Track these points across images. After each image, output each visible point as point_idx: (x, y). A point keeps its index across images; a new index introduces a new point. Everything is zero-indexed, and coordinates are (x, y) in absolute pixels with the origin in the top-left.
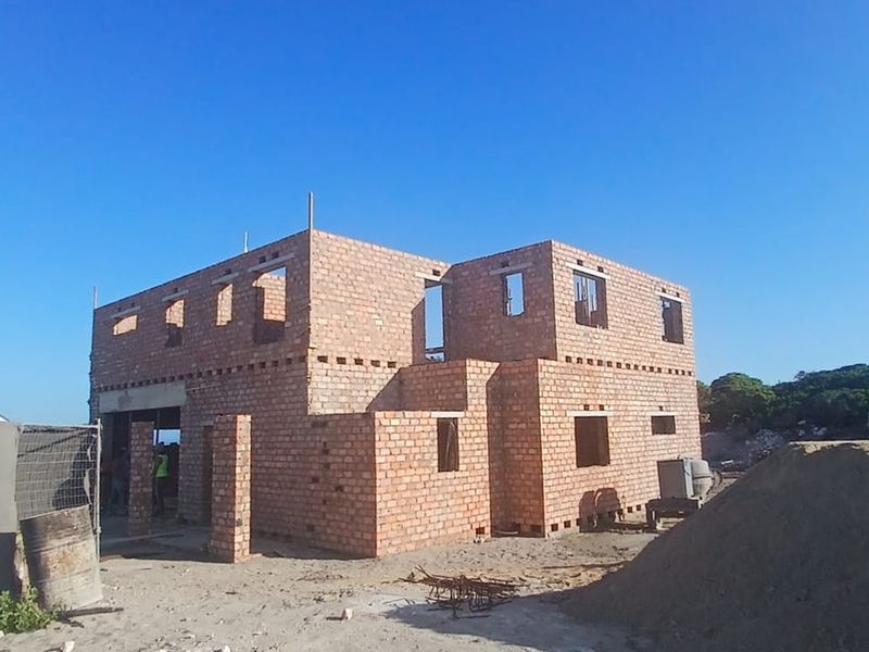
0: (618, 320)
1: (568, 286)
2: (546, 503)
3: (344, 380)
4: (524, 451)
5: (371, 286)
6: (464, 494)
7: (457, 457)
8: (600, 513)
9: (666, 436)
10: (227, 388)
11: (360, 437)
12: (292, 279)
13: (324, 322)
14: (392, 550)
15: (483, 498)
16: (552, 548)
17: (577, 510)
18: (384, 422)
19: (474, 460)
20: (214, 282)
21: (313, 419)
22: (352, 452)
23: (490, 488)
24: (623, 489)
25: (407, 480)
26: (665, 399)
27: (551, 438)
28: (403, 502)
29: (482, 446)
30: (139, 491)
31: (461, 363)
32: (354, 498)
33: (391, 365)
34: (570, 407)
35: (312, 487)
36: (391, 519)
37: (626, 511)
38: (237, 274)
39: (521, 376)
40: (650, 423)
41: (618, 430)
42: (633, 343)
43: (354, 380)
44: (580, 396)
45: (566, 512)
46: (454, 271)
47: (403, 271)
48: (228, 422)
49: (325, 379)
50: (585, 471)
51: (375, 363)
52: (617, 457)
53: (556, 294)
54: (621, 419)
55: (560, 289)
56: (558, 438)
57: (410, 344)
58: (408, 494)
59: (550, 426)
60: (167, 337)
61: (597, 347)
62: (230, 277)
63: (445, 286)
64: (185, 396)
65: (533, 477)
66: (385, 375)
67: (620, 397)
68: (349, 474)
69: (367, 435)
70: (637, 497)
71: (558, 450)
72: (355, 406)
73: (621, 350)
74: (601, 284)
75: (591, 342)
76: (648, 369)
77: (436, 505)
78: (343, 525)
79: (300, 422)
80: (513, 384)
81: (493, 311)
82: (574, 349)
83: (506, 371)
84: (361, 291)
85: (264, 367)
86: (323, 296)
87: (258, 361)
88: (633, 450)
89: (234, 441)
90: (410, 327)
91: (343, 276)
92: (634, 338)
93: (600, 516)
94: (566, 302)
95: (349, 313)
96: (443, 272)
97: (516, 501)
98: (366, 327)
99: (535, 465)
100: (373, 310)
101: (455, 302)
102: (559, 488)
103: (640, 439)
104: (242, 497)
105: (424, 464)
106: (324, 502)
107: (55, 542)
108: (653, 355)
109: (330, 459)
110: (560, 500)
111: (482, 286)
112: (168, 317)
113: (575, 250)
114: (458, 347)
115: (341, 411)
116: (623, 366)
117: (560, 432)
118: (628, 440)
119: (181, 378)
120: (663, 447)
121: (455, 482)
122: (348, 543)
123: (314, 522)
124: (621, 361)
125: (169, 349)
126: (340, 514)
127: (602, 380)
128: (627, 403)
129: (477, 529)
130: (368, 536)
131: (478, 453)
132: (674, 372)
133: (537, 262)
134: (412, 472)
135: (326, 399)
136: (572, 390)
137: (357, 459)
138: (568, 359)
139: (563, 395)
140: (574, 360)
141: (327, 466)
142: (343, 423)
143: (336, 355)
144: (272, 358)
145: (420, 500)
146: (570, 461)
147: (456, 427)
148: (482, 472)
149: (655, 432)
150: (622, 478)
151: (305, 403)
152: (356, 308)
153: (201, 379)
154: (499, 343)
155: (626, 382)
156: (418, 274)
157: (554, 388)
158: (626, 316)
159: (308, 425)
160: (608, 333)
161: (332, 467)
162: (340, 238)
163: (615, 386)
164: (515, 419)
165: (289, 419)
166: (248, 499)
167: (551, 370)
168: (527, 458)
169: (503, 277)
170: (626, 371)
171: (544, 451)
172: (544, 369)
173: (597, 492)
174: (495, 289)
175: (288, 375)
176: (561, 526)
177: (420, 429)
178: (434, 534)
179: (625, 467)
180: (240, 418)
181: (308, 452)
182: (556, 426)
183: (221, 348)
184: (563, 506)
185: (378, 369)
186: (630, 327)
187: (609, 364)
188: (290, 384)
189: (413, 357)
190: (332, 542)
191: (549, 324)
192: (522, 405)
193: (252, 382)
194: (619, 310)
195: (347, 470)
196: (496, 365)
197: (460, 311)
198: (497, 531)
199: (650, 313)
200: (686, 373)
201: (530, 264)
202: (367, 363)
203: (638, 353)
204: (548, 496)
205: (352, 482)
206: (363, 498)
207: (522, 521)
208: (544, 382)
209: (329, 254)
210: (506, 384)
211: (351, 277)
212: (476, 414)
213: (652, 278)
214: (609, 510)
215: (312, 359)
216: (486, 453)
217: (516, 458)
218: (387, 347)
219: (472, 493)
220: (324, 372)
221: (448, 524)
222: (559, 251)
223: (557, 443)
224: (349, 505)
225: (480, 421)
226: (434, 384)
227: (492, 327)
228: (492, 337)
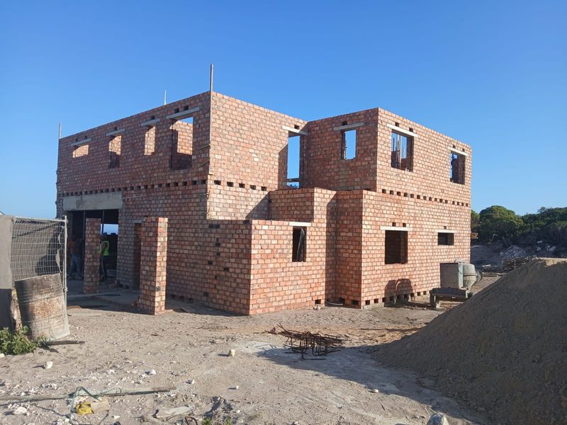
0: (421, 166)
1: (388, 141)
2: (363, 286)
3: (232, 197)
4: (350, 251)
5: (252, 134)
6: (309, 277)
7: (305, 253)
8: (398, 295)
9: (447, 247)
10: (151, 198)
11: (242, 236)
12: (197, 126)
13: (219, 157)
14: (259, 311)
16: (366, 316)
17: (383, 292)
18: (258, 227)
19: (316, 255)
20: (142, 125)
21: (210, 222)
22: (236, 246)
23: (326, 274)
24: (415, 280)
25: (271, 266)
26: (448, 222)
27: (369, 244)
28: (268, 280)
29: (322, 246)
30: (91, 264)
31: (310, 190)
32: (236, 276)
33: (264, 189)
34: (383, 224)
35: (208, 267)
36: (260, 291)
37: (416, 294)
38: (159, 120)
39: (351, 201)
40: (437, 237)
41: (414, 240)
42: (429, 182)
43: (238, 198)
44: (391, 216)
45: (376, 293)
46: (309, 127)
47: (275, 125)
48: (152, 222)
49: (219, 196)
50: (390, 266)
51: (253, 187)
52: (413, 258)
53: (379, 146)
54: (417, 233)
55: (382, 143)
56: (373, 243)
57: (276, 175)
58: (271, 275)
59: (369, 236)
60: (110, 161)
61: (404, 184)
62: (154, 121)
63: (302, 137)
64: (122, 202)
65: (355, 269)
66: (259, 196)
67: (417, 219)
68: (233, 260)
69: (246, 235)
70: (425, 286)
71: (373, 252)
72: (238, 215)
73: (421, 187)
74: (410, 140)
75: (401, 180)
76: (438, 200)
77: (290, 283)
78: (228, 293)
79: (201, 223)
80: (345, 206)
81: (334, 156)
82: (388, 184)
83: (340, 197)
84: (245, 137)
85: (177, 185)
86: (218, 139)
87: (173, 181)
88: (424, 254)
89: (156, 235)
90: (277, 164)
91: (233, 125)
92: (431, 179)
93: (399, 297)
94: (385, 152)
96: (302, 126)
97: (342, 284)
98: (248, 162)
99: (357, 260)
100: (252, 151)
101: (308, 149)
102: (372, 277)
103: (429, 247)
104: (160, 272)
105: (284, 256)
106: (216, 277)
107: (39, 297)
108: (443, 191)
109: (221, 250)
110: (372, 285)
111: (327, 138)
112: (110, 147)
113: (394, 115)
114: (310, 179)
115: (229, 218)
116: (422, 198)
117: (375, 240)
118: (421, 247)
119: (119, 189)
120: (445, 253)
121: (304, 269)
122: (231, 306)
123: (208, 291)
124: (420, 194)
125: (111, 170)
126: (226, 286)
127: (406, 206)
128: (422, 223)
129: (316, 301)
131: (319, 251)
132: (456, 203)
133: (367, 122)
134: (275, 261)
135: (219, 210)
136: (385, 212)
137: (239, 251)
138: (384, 191)
139: (379, 215)
140: (388, 192)
141: (219, 254)
142: (231, 226)
143: (227, 180)
144: (183, 180)
145: (279, 280)
146: (380, 260)
147: (306, 233)
148: (320, 263)
149: (440, 243)
150: (415, 273)
151: (205, 213)
152: (241, 148)
153: (133, 192)
154: (337, 177)
155: (422, 208)
156: (284, 127)
157: (373, 210)
158: (426, 164)
159: (207, 226)
160: (413, 174)
161: (222, 255)
162: (231, 99)
164: (346, 230)
165: (194, 222)
166: (165, 273)
167: (372, 198)
168: (352, 256)
169: (343, 132)
170: (423, 201)
171: (363, 252)
172: (367, 197)
173: (399, 280)
174: (337, 140)
175: (193, 192)
176: (372, 302)
177: (282, 233)
178: (287, 302)
179: (418, 265)
180: (161, 219)
181: (206, 244)
182: (373, 236)
183: (147, 171)
184: (374, 289)
185: (255, 191)
186: (429, 171)
187: (412, 196)
188: (195, 198)
189: (279, 185)
190: (220, 304)
191: (372, 166)
192: (350, 220)
193: (169, 195)
194: (421, 159)
195: (232, 258)
196: (334, 192)
197: (312, 155)
198: (330, 302)
199: (443, 162)
200: (465, 205)
201: (362, 124)
202: (247, 187)
203: (432, 189)
204: (365, 282)
205: (236, 266)
206: (242, 276)
207: (346, 297)
208: (366, 205)
209: (224, 110)
210: (341, 206)
211: (239, 127)
212: (319, 225)
213: (446, 137)
214: (405, 293)
215: (210, 182)
216: (324, 250)
217: (344, 255)
218: (261, 177)
219: (314, 276)
220: (218, 191)
221: (297, 296)
222: (384, 115)
223: (373, 248)
224: (233, 281)
225: (322, 230)
226: (292, 203)
227: (333, 167)
228: (333, 173)
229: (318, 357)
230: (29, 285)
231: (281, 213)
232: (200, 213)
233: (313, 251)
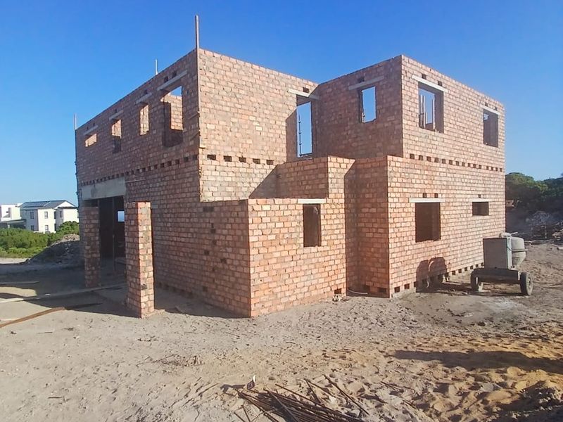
0: (452, 126)
1: (414, 96)
2: (391, 271)
3: (231, 174)
4: (374, 230)
5: (252, 99)
6: (325, 264)
7: (320, 236)
8: (431, 277)
9: (481, 217)
10: (149, 182)
11: (237, 220)
12: (186, 93)
13: (212, 127)
14: (265, 311)
15: (340, 267)
17: (415, 275)
18: (257, 208)
19: (333, 237)
20: (137, 102)
21: (204, 205)
22: (232, 232)
23: (346, 258)
24: (450, 258)
25: (277, 255)
26: (483, 189)
27: (396, 220)
28: (274, 272)
29: (340, 226)
31: (323, 159)
32: (234, 269)
34: (412, 195)
35: (205, 258)
36: (264, 287)
37: (451, 274)
38: (151, 94)
39: (373, 170)
40: (471, 208)
41: (448, 213)
42: (462, 144)
43: (239, 175)
44: (420, 186)
45: (406, 277)
46: (319, 90)
47: (279, 88)
48: (133, 208)
49: (214, 173)
50: (422, 245)
51: (257, 161)
52: (446, 233)
53: (404, 102)
54: (451, 204)
55: (407, 98)
56: (401, 220)
57: (284, 146)
58: (278, 266)
59: (395, 211)
60: (114, 146)
61: (435, 147)
62: (147, 96)
63: (313, 102)
64: (125, 189)
65: (381, 251)
66: (264, 171)
67: (450, 187)
68: (230, 250)
69: (242, 218)
70: (459, 263)
71: (401, 230)
72: (240, 194)
73: (453, 151)
74: (439, 96)
75: (430, 143)
76: (472, 166)
77: (302, 273)
78: (227, 289)
79: (195, 207)
80: (367, 176)
81: (350, 119)
82: (417, 148)
83: (360, 166)
84: (243, 102)
85: (171, 165)
86: (210, 106)
87: (167, 160)
88: (458, 228)
89: (137, 223)
90: (284, 133)
91: (228, 89)
92: (463, 141)
93: (432, 279)
94: (412, 109)
95: (234, 120)
96: (311, 89)
97: (366, 269)
98: (248, 132)
99: (383, 241)
100: (254, 119)
102: (402, 259)
103: (464, 219)
105: (292, 241)
106: (213, 270)
108: (476, 155)
110: (402, 269)
111: (342, 100)
112: (113, 132)
113: (420, 65)
114: (325, 145)
115: (229, 199)
116: (454, 163)
117: (404, 215)
118: (455, 220)
119: (122, 175)
120: (480, 225)
121: (318, 255)
122: (230, 304)
123: (207, 285)
124: (453, 159)
125: (114, 155)
126: (224, 280)
127: (438, 174)
128: (455, 192)
129: (335, 291)
130: (245, 300)
131: (337, 232)
132: (490, 168)
133: (388, 76)
134: (282, 248)
135: (216, 189)
136: (414, 181)
137: (236, 238)
138: (412, 156)
139: (407, 186)
140: (416, 157)
141: (214, 242)
142: (225, 209)
143: (223, 154)
144: (175, 158)
145: (288, 271)
146: (410, 238)
147: (319, 211)
148: (340, 247)
149: (474, 214)
150: (449, 249)
151: (198, 192)
152: (239, 116)
155: (455, 175)
156: (290, 90)
157: (400, 180)
158: (458, 123)
159: (201, 210)
160: (444, 136)
161: (219, 243)
162: (224, 57)
163: (446, 179)
164: (368, 205)
165: (188, 205)
166: (151, 268)
167: (398, 164)
168: (377, 235)
169: (359, 91)
170: (456, 167)
171: (391, 231)
172: (393, 164)
173: (431, 260)
174: (353, 101)
175: (186, 170)
176: (402, 288)
177: (289, 213)
178: (300, 296)
179: (452, 241)
181: (202, 231)
182: (401, 210)
183: (144, 152)
184: (404, 273)
185: (259, 166)
186: (461, 132)
187: (444, 161)
188: (188, 178)
189: (287, 156)
190: (219, 302)
191: (397, 127)
192: (373, 194)
193: (164, 177)
194: (453, 118)
195: (228, 247)
196: (352, 161)
197: (325, 121)
198: (351, 291)
199: (476, 122)
200: (499, 170)
201: (382, 78)
202: (250, 161)
203: (465, 153)
204: (393, 265)
205: (232, 256)
206: (240, 269)
207: (371, 284)
208: (392, 174)
209: (215, 71)
210: (361, 176)
211: (235, 91)
212: (336, 201)
213: (478, 94)
214: (438, 274)
215: (202, 157)
216: (343, 231)
217: (368, 235)
218: (266, 148)
219: (332, 263)
220: (213, 168)
221: (312, 288)
222: (408, 65)
223: (401, 223)
224: (231, 274)
225: (340, 207)
226: (303, 177)
227: (349, 132)
228: (350, 140)
231: (290, 189)
232: (194, 194)
233: (330, 232)
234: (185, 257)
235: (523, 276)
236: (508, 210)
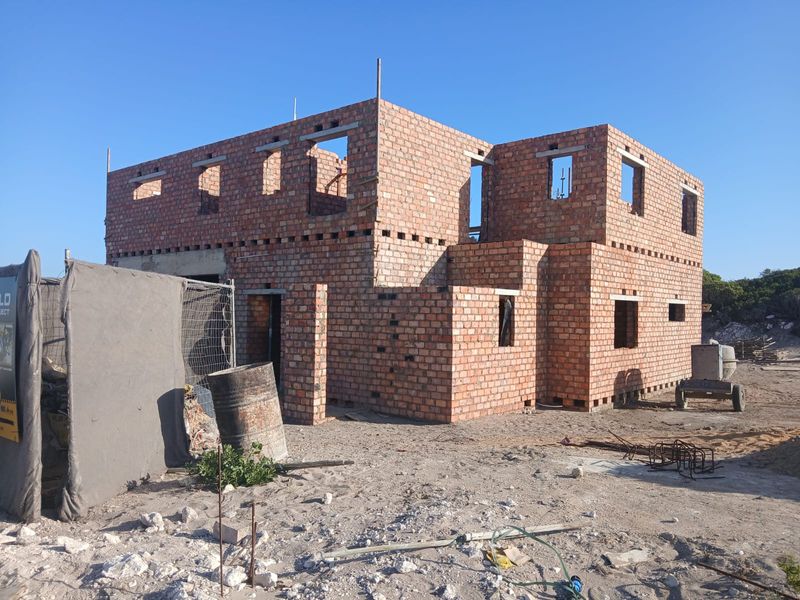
0: (652, 208)
1: (618, 172)
2: (591, 380)
3: (404, 255)
4: (571, 330)
5: (427, 162)
6: (517, 368)
7: (513, 334)
8: (628, 392)
9: (677, 323)
10: (275, 258)
11: (435, 310)
12: (355, 150)
13: (389, 196)
14: (463, 417)
15: (531, 373)
17: (613, 387)
18: (460, 297)
19: (525, 336)
20: (258, 149)
21: (380, 291)
22: (426, 324)
23: (537, 363)
24: (646, 371)
25: (475, 352)
26: (680, 288)
27: (597, 319)
28: (472, 373)
29: (532, 324)
31: (517, 243)
32: (426, 368)
34: (612, 291)
35: (378, 356)
36: (462, 388)
37: (646, 390)
38: (287, 142)
39: (571, 259)
40: (668, 310)
41: (645, 315)
42: (661, 232)
43: (411, 256)
44: (623, 281)
45: (604, 389)
46: (497, 152)
47: (455, 149)
48: (304, 290)
49: (388, 253)
50: (620, 351)
51: (428, 240)
52: (643, 340)
53: (608, 179)
54: (648, 305)
55: (611, 174)
56: (602, 319)
57: (456, 222)
58: (475, 366)
59: (597, 308)
60: (199, 204)
61: (635, 234)
62: (278, 144)
63: (485, 166)
64: (224, 265)
65: (579, 355)
66: (435, 252)
67: (648, 284)
68: (421, 345)
69: (442, 308)
70: (655, 379)
71: (602, 331)
72: (411, 280)
73: (652, 239)
74: (639, 171)
75: (631, 229)
76: (670, 258)
77: (496, 377)
79: (365, 293)
80: (563, 265)
81: (537, 194)
82: (618, 234)
83: (555, 253)
84: (419, 166)
85: (321, 238)
86: (387, 169)
87: (314, 232)
88: (655, 334)
89: (313, 309)
90: (457, 206)
91: (405, 149)
92: (662, 227)
93: (628, 394)
94: (615, 188)
95: (409, 188)
96: (487, 152)
97: (559, 377)
98: (422, 203)
99: (582, 343)
100: (428, 187)
101: (495, 184)
102: (601, 367)
103: (660, 324)
104: (320, 363)
105: (489, 338)
106: (392, 370)
107: (253, 398)
108: (674, 245)
109: (398, 330)
110: (601, 378)
111: (526, 168)
112: (200, 184)
113: (624, 135)
116: (653, 254)
117: (604, 313)
118: (652, 325)
119: (220, 246)
120: (676, 333)
121: (511, 356)
122: (419, 410)
123: (379, 389)
124: (651, 249)
125: (202, 217)
126: (411, 382)
127: (637, 266)
128: (653, 289)
129: (525, 402)
130: (442, 404)
131: (529, 330)
132: (687, 262)
133: (591, 145)
134: (479, 345)
135: (388, 273)
136: (614, 274)
137: (432, 331)
139: (608, 279)
140: (618, 246)
141: (396, 336)
142: (415, 296)
143: (397, 230)
144: (331, 230)
145: (485, 372)
146: (609, 342)
147: (513, 304)
148: (531, 348)
149: (671, 318)
150: (645, 360)
151: (370, 276)
152: (414, 183)
153: (243, 248)
154: (541, 225)
155: (653, 269)
156: (466, 153)
157: (602, 272)
158: (657, 206)
159: (375, 297)
160: (644, 221)
161: (400, 337)
162: (403, 110)
163: (645, 273)
164: (564, 300)
165: (352, 291)
166: (324, 365)
167: (601, 253)
168: (574, 337)
169: (549, 159)
170: (654, 259)
171: (592, 331)
172: (596, 252)
173: (629, 371)
174: (541, 171)
175: (349, 247)
176: (601, 402)
177: (487, 304)
178: (494, 404)
179: (648, 350)
180: (319, 287)
181: (373, 323)
182: (602, 308)
183: (268, 217)
184: (603, 384)
185: (431, 246)
186: (660, 216)
187: (643, 251)
188: (353, 257)
189: (459, 236)
190: (400, 408)
191: (599, 208)
192: (571, 287)
193: (307, 253)
194: (653, 199)
195: (419, 341)
196: (546, 246)
197: (501, 193)
198: (541, 404)
199: (675, 204)
200: (696, 265)
201: (582, 147)
202: (422, 239)
203: (664, 242)
204: (593, 374)
205: (425, 352)
206: (437, 367)
207: (564, 396)
208: (595, 265)
209: (393, 126)
210: (555, 265)
211: (411, 151)
212: (529, 293)
213: (678, 169)
214: (634, 389)
215: (377, 233)
216: (534, 330)
217: (561, 336)
218: (439, 225)
219: (523, 367)
220: (387, 246)
221: (505, 395)
222: (613, 135)
223: (602, 325)
224: (421, 374)
225: (531, 300)
226: (486, 263)
227: (535, 210)
228: (535, 219)
229: (701, 476)
230: (239, 380)
231: (468, 277)
233: (523, 330)
234: (340, 355)
235: (736, 389)
236: (705, 315)
